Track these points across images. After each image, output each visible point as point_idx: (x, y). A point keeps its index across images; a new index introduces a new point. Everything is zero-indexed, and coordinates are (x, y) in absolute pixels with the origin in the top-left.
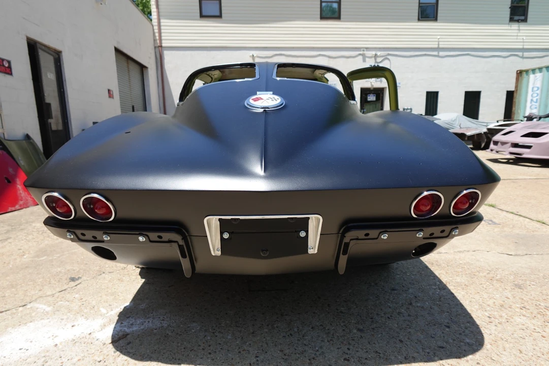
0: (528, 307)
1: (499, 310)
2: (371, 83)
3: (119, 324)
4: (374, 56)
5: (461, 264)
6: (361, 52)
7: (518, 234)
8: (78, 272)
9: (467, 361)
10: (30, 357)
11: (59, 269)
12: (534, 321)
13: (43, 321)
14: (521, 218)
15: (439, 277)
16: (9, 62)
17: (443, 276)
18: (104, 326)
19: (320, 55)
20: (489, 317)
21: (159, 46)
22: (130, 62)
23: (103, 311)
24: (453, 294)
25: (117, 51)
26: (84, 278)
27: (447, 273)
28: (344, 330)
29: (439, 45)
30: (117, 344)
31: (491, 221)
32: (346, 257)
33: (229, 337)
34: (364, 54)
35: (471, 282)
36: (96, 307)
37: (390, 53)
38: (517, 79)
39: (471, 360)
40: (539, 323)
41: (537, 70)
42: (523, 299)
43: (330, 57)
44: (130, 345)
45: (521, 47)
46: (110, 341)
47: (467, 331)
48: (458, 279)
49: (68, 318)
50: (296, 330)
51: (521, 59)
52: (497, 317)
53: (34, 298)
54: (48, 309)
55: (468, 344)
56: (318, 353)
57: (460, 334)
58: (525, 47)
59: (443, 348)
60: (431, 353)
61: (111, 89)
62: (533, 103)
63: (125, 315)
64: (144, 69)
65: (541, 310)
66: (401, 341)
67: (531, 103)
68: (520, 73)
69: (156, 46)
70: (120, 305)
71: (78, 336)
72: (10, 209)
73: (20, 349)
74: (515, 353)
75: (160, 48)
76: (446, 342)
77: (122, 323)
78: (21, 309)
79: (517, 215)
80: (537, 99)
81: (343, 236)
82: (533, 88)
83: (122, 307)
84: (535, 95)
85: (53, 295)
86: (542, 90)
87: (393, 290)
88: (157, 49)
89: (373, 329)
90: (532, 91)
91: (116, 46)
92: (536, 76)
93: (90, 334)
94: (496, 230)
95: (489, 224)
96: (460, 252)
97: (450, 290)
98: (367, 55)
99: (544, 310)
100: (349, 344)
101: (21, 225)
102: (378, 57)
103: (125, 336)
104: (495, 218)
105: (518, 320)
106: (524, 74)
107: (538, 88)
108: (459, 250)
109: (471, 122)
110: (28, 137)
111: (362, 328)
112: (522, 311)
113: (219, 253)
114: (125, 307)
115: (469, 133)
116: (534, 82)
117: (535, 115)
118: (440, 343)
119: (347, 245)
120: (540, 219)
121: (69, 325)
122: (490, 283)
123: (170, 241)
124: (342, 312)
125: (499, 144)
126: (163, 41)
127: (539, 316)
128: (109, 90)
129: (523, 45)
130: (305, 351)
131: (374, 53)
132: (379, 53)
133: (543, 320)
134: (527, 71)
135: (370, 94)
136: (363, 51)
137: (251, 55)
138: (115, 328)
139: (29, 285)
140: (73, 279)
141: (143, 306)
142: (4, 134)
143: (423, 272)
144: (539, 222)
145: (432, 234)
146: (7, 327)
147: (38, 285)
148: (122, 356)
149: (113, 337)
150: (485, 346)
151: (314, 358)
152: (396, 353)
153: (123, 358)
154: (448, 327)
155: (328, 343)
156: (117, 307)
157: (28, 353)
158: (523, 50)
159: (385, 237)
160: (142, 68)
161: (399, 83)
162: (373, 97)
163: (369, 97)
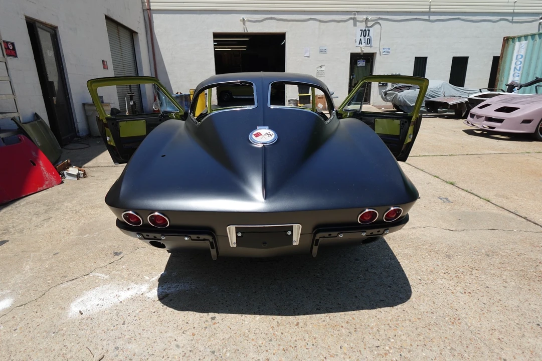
0: (450, 272)
1: (428, 275)
2: (361, 48)
3: (160, 287)
4: (365, 20)
5: (411, 238)
6: (352, 16)
7: (464, 212)
8: (118, 247)
9: (397, 309)
10: (106, 310)
11: (103, 246)
12: (450, 283)
13: (105, 286)
14: (472, 196)
15: (392, 249)
16: (13, 44)
17: (395, 249)
18: (150, 289)
19: (311, 19)
20: (420, 280)
21: (147, 9)
22: (120, 28)
23: (147, 278)
24: (399, 263)
25: (108, 18)
26: (124, 253)
27: (399, 246)
28: (318, 290)
29: (430, 8)
30: (163, 301)
31: (447, 199)
32: (317, 247)
33: (239, 296)
34: (355, 18)
35: (415, 253)
36: (140, 275)
37: (381, 17)
38: (504, 46)
39: (400, 308)
40: (453, 284)
41: (523, 38)
42: (448, 266)
43: (320, 21)
44: (172, 301)
45: (512, 11)
46: (158, 299)
47: (402, 290)
48: (406, 251)
49: (123, 284)
50: (285, 290)
51: (511, 24)
52: (426, 279)
53: (93, 269)
54: (106, 277)
55: (401, 298)
56: (299, 305)
57: (397, 291)
58: (516, 11)
59: (383, 301)
60: (375, 304)
61: (105, 60)
62: (516, 71)
63: (162, 281)
64: (133, 34)
65: (458, 275)
66: (356, 297)
67: (514, 71)
68: (507, 40)
69: (144, 9)
70: (158, 274)
71: (134, 296)
72: (39, 189)
73: (97, 305)
74: (430, 303)
75: (148, 11)
76: (386, 297)
77: (162, 287)
78: (86, 277)
79: (470, 192)
80: (520, 67)
81: (315, 236)
82: (517, 56)
83: (160, 275)
84: (519, 63)
85: (106, 266)
86: (525, 58)
87: (357, 260)
88: (146, 12)
89: (338, 289)
90: (517, 59)
91: (107, 15)
92: (521, 44)
93: (142, 294)
94: (448, 207)
95: (444, 202)
96: (413, 228)
97: (397, 260)
98: (357, 19)
99: (461, 274)
100: (321, 299)
101: (54, 204)
102: (369, 21)
103: (167, 295)
104: (450, 196)
105: (440, 281)
106: (511, 41)
107: (522, 56)
108: (413, 226)
109: (455, 89)
110: (36, 116)
111: (331, 288)
112: (444, 275)
113: (235, 246)
114: (161, 275)
115: (451, 103)
116: (519, 49)
117: (517, 83)
118: (382, 298)
119: (317, 240)
120: (486, 197)
121: (126, 289)
122: (429, 254)
123: (204, 240)
124: (318, 277)
125: (475, 116)
126: (151, 4)
127: (455, 279)
128: (103, 61)
129: (514, 9)
130: (291, 304)
131: (365, 17)
132: (370, 17)
133: (457, 281)
134: (513, 38)
135: (360, 59)
136: (355, 15)
137: (242, 19)
138: (158, 290)
139: (84, 259)
140: (116, 254)
141: (174, 274)
142: (19, 117)
143: (381, 246)
144: (485, 200)
145: (372, 233)
146: (82, 290)
147: (92, 258)
148: (168, 308)
149: (159, 296)
150: (410, 299)
151: (296, 309)
152: (351, 305)
153: (170, 310)
154: (390, 287)
155: (307, 299)
156: (156, 275)
157: (104, 307)
158: (514, 14)
159: (341, 236)
160: (132, 34)
161: (389, 49)
162: (363, 62)
163: (358, 63)
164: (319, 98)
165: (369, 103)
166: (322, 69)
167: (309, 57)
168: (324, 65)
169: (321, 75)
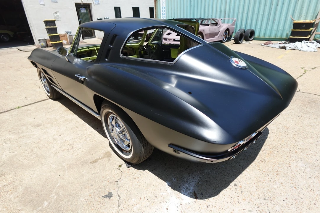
23: (164, 193)
36: (157, 196)
44: (204, 194)
49: (157, 209)
63: (176, 188)
80: (165, 13)
82: (162, 7)
83: (167, 186)
84: (164, 11)
90: (162, 9)
92: (163, 1)
93: (181, 204)
103: (195, 193)
107: (165, 7)
114: (169, 186)
116: (163, 4)
125: (168, 40)
135: (82, 7)
138: (184, 195)
141: (174, 179)
148: (209, 199)
149: (192, 197)
153: (212, 199)
156: (165, 188)
161: (98, 1)
162: (84, 10)
163: (81, 10)
164: (62, 36)
165: (95, 37)
166: (57, 15)
167: (44, 5)
168: (58, 12)
169: (58, 19)
